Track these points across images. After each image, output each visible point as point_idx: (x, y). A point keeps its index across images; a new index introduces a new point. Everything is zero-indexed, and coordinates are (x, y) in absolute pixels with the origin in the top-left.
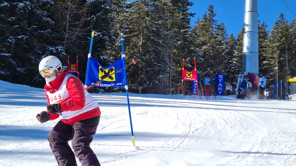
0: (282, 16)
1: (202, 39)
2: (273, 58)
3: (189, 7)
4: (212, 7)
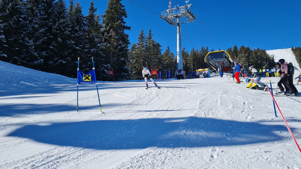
1: (166, 58)
2: (191, 63)
4: (168, 47)
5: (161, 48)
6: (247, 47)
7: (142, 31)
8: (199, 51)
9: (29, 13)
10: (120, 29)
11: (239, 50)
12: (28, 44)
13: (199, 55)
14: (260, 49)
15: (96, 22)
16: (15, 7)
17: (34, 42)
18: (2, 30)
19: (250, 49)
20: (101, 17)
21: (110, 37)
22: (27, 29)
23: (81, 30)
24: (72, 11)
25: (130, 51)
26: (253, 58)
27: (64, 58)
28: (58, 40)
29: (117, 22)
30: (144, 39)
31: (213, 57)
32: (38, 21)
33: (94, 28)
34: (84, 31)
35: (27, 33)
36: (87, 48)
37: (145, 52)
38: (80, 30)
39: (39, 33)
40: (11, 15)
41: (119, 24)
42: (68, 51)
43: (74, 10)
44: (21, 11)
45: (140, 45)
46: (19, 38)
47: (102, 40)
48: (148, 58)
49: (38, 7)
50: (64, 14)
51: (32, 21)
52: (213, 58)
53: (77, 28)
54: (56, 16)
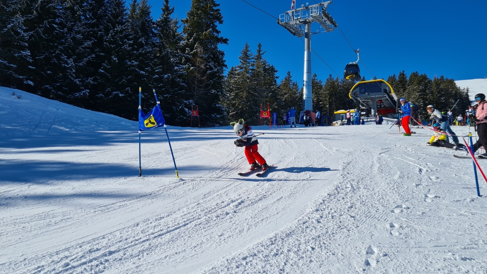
0: (331, 75)
1: (284, 91)
2: (326, 100)
3: (275, 73)
4: (289, 72)
5: (276, 74)
6: (421, 75)
7: (247, 47)
8: (340, 80)
9: (68, 16)
10: (210, 42)
11: (408, 79)
12: (66, 66)
13: (341, 87)
14: (445, 78)
15: (172, 30)
16: (47, 5)
17: (74, 62)
18: (26, 42)
19: (428, 77)
20: (180, 23)
21: (195, 55)
22: (65, 41)
23: (149, 43)
24: (135, 12)
25: (226, 79)
26: (432, 93)
27: (121, 88)
28: (112, 59)
29: (206, 31)
30: (249, 59)
31: (363, 90)
32: (81, 29)
33: (170, 41)
34: (154, 45)
35: (64, 47)
36: (157, 73)
37: (251, 80)
38: (147, 44)
39: (82, 48)
40: (40, 19)
41: (210, 34)
42: (127, 77)
43: (138, 11)
44: (56, 13)
45: (242, 69)
46: (52, 56)
47: (181, 60)
48: (255, 90)
49: (81, 7)
50: (122, 18)
51: (72, 28)
52: (364, 93)
53: (142, 40)
54: (109, 21)
